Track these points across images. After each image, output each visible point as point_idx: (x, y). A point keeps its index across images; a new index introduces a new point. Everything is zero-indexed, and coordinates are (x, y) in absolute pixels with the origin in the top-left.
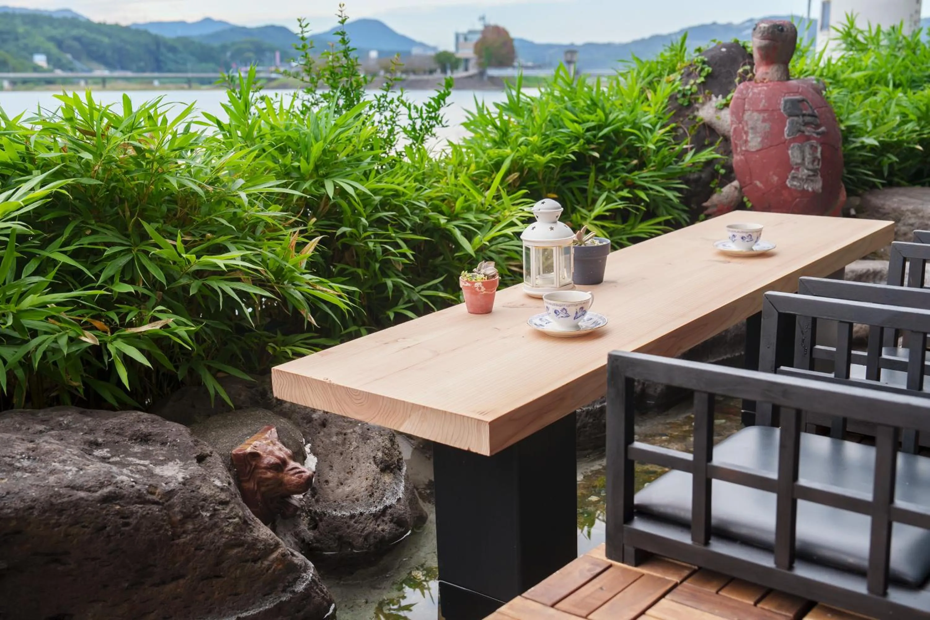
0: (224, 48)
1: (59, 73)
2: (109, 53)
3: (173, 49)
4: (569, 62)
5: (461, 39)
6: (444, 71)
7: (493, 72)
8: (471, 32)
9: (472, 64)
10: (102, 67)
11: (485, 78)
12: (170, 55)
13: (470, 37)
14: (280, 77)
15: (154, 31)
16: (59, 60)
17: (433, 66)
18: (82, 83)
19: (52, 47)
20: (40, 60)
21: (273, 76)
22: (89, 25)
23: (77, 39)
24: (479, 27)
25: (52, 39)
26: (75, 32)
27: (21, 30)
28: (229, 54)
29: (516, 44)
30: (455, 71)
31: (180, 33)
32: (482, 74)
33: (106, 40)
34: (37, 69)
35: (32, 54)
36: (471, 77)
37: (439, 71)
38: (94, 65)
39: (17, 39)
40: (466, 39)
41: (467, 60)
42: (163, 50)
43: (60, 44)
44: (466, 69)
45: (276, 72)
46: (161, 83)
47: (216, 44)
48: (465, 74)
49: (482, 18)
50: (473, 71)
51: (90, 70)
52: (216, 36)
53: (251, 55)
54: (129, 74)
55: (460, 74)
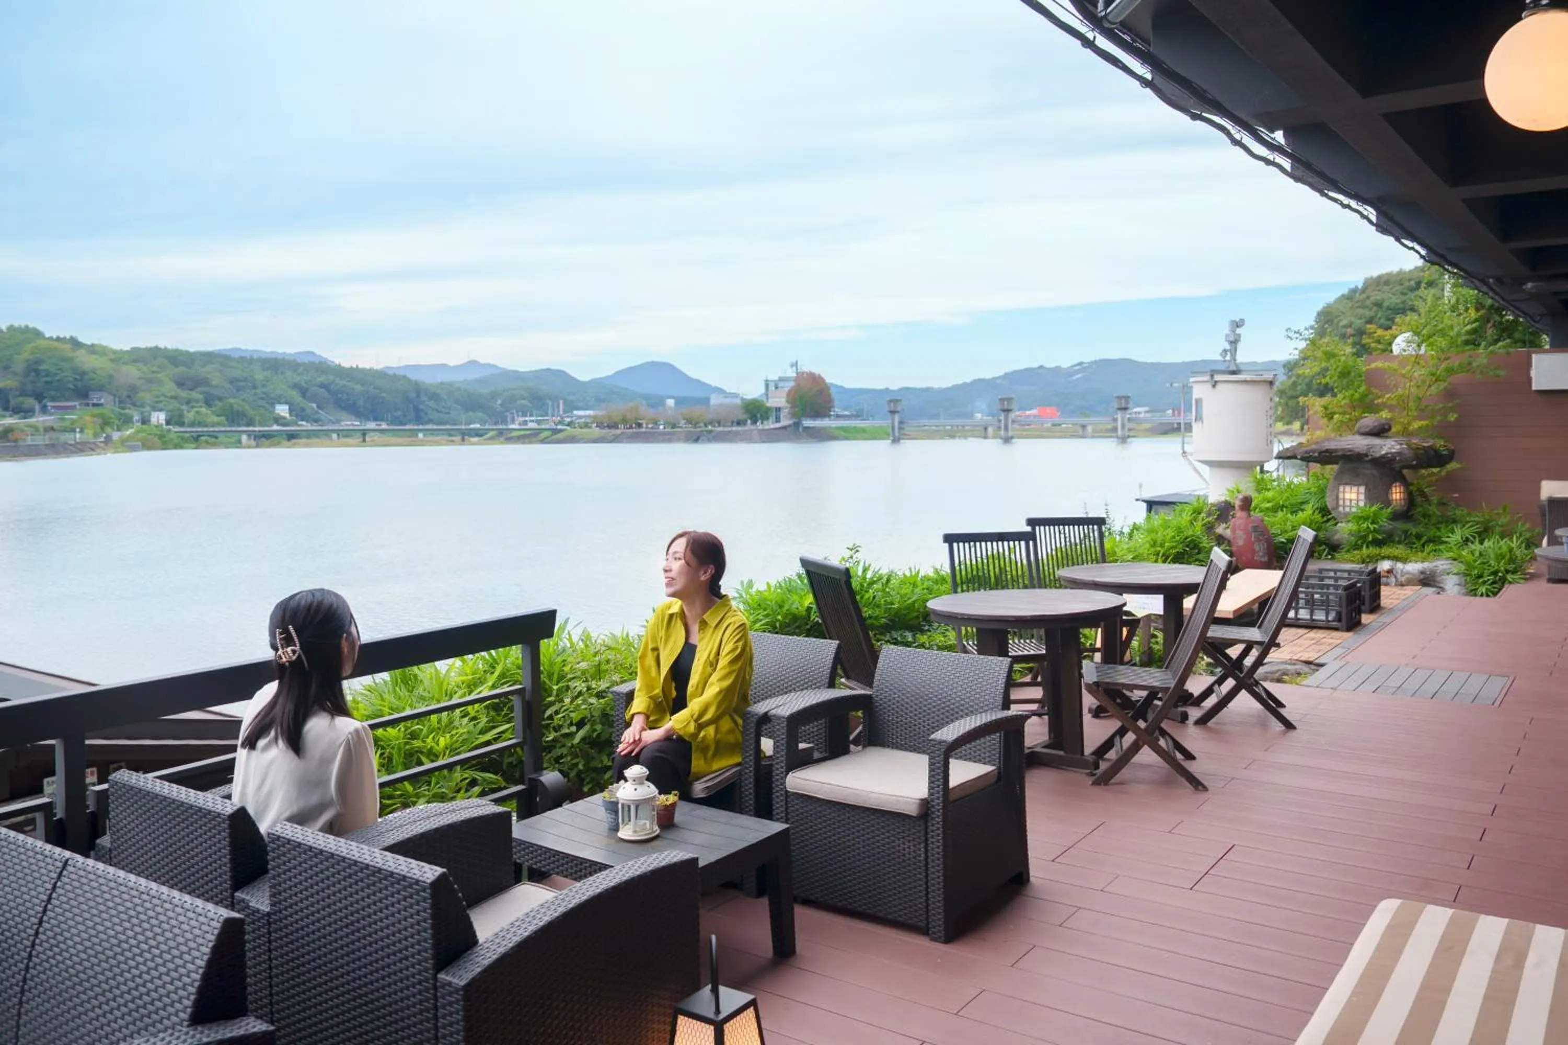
0: (494, 396)
1: (305, 425)
2: (361, 402)
3: (435, 397)
4: (893, 412)
5: (772, 388)
6: (754, 422)
7: (808, 423)
8: (781, 379)
9: (784, 412)
10: (353, 418)
11: (801, 429)
12: (432, 404)
13: (781, 384)
14: (568, 428)
15: (413, 376)
16: (303, 410)
17: (742, 416)
18: (334, 436)
19: (295, 395)
20: (282, 410)
21: (559, 427)
22: (339, 371)
23: (323, 386)
24: (791, 373)
25: (295, 386)
26: (322, 379)
27: (260, 376)
28: (499, 402)
29: (833, 391)
30: (765, 422)
31: (440, 378)
32: (797, 425)
33: (358, 387)
34: (278, 420)
35: (273, 405)
36: (785, 428)
37: (749, 422)
38: (343, 415)
39: (254, 387)
40: (776, 388)
41: (778, 410)
42: (423, 398)
43: (304, 392)
44: (778, 420)
45: (560, 423)
46: (424, 435)
47: (484, 390)
48: (778, 425)
49: (795, 365)
50: (784, 422)
51: (338, 421)
52: (482, 381)
53: (524, 402)
54: (384, 426)
55: (770, 425)
